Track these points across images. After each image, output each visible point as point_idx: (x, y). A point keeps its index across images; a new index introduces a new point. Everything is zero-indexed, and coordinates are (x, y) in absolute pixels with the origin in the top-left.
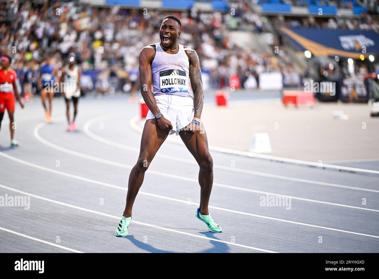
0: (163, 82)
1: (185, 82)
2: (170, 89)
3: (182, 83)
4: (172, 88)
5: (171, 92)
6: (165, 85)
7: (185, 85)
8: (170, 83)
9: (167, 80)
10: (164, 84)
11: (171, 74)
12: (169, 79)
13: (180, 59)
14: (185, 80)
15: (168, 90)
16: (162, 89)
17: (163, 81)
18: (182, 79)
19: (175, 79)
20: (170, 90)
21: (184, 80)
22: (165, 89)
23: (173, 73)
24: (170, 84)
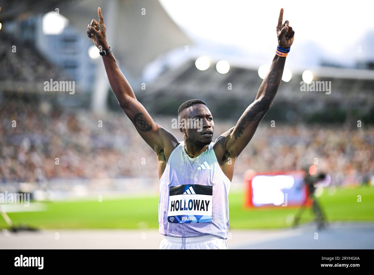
0: (172, 206)
1: (207, 205)
2: (180, 217)
3: (203, 208)
4: (184, 216)
5: (181, 222)
6: (174, 210)
7: (207, 210)
8: (182, 207)
9: (178, 201)
10: (173, 208)
11: (185, 193)
12: (181, 201)
13: (202, 166)
14: (209, 201)
15: (178, 220)
16: (169, 217)
17: (173, 204)
18: (203, 201)
19: (191, 201)
20: (181, 220)
21: (206, 201)
22: (174, 217)
23: (188, 191)
24: (182, 209)
